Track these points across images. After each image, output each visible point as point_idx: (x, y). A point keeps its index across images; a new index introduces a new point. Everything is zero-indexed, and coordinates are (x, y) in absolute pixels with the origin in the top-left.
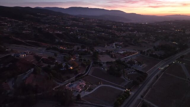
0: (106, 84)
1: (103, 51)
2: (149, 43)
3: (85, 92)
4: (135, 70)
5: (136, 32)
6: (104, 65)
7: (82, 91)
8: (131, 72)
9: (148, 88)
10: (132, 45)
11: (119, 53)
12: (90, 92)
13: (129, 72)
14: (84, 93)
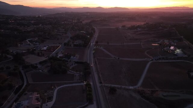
0: (61, 86)
1: (24, 52)
2: (62, 34)
3: (48, 103)
4: (74, 62)
5: (41, 25)
6: (39, 66)
7: (42, 104)
8: (72, 65)
9: (98, 74)
10: (48, 39)
11: (41, 49)
12: (52, 101)
13: (71, 66)
14: (47, 105)
